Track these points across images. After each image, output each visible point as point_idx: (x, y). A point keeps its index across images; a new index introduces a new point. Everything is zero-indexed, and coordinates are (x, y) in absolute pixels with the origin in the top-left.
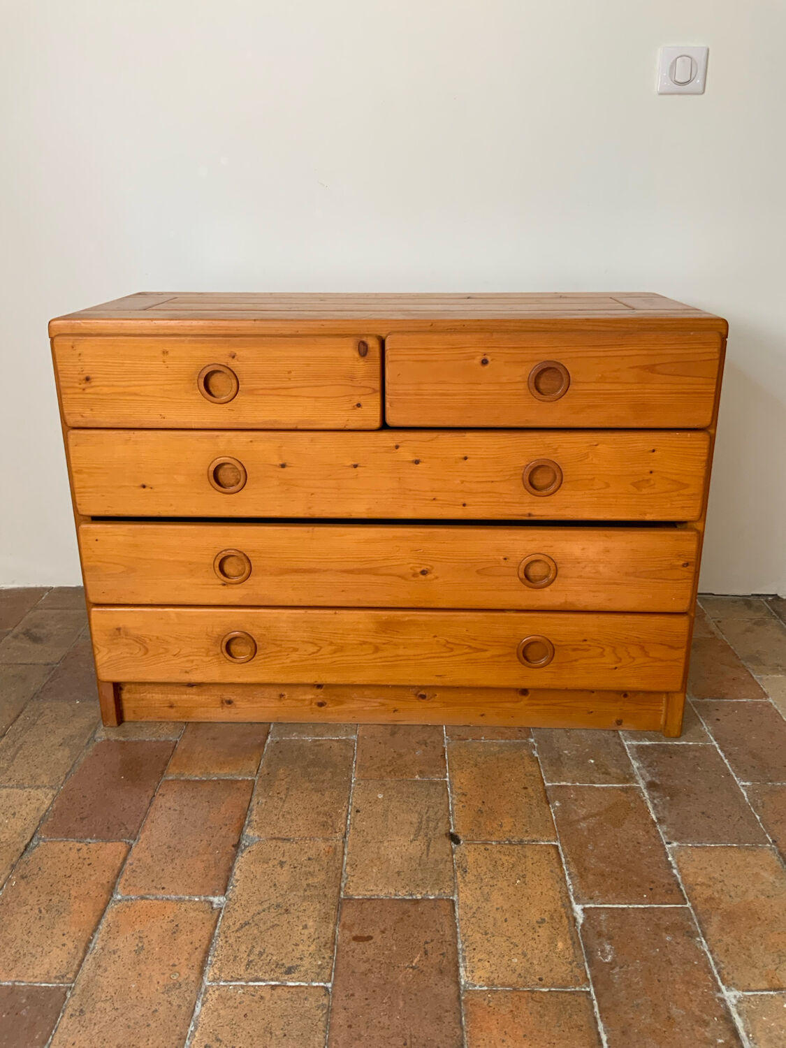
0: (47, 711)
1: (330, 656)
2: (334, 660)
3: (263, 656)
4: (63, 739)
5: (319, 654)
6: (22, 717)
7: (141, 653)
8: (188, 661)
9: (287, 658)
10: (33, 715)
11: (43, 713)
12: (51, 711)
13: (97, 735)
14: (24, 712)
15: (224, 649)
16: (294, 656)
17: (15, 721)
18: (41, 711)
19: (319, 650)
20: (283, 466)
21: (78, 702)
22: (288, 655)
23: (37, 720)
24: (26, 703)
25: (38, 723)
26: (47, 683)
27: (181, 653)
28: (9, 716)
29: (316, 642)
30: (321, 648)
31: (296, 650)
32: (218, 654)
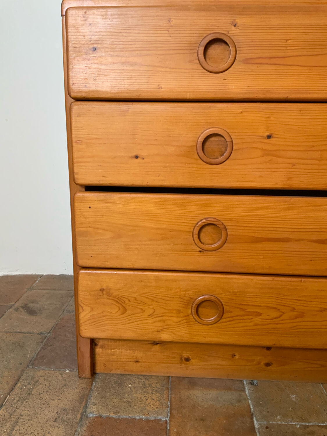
0: (41, 380)
1: (291, 321)
2: (295, 324)
3: (228, 319)
4: (57, 412)
5: (282, 318)
6: (19, 385)
7: (119, 313)
8: (160, 321)
9: (251, 322)
10: (29, 384)
11: (38, 381)
12: (45, 379)
13: (89, 410)
14: (21, 380)
15: (194, 311)
16: (257, 320)
17: (12, 389)
18: (36, 379)
19: (281, 315)
20: (269, 137)
21: (68, 371)
22: (252, 319)
23: (33, 389)
24: (23, 371)
25: (33, 393)
26: (40, 351)
27: (155, 314)
28: (8, 384)
29: (279, 307)
30: (284, 313)
31: (259, 314)
32: (188, 316)
